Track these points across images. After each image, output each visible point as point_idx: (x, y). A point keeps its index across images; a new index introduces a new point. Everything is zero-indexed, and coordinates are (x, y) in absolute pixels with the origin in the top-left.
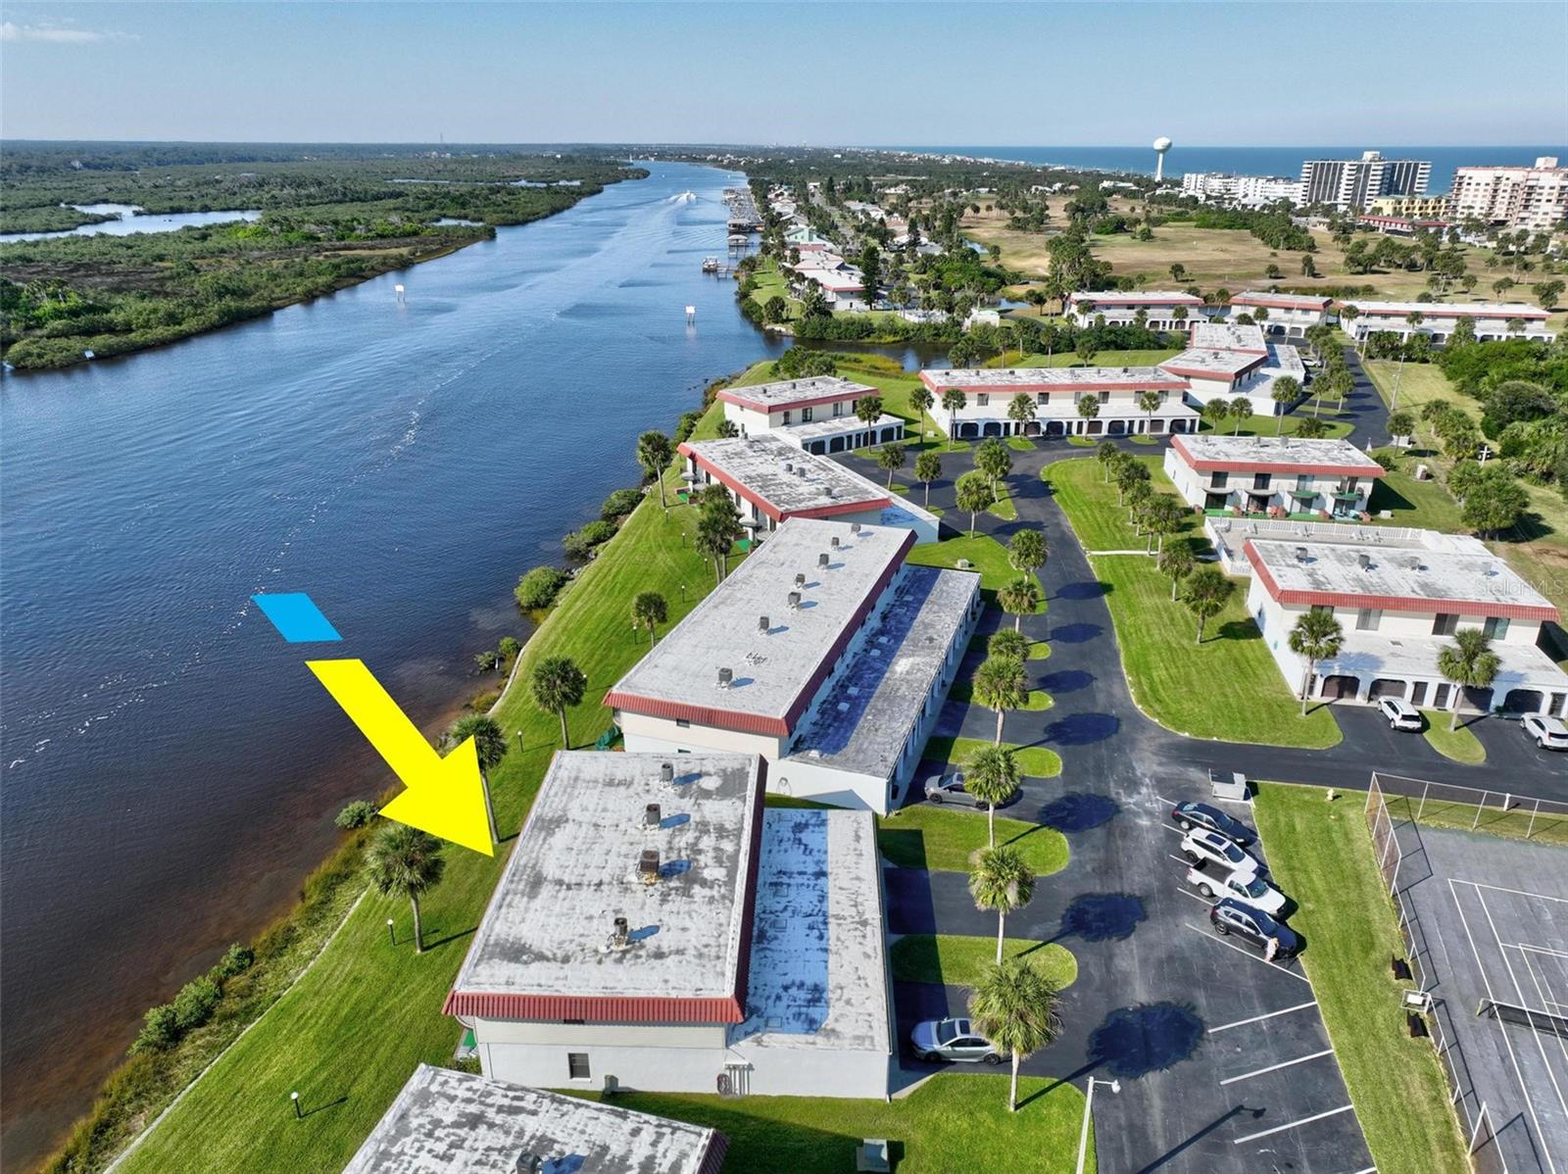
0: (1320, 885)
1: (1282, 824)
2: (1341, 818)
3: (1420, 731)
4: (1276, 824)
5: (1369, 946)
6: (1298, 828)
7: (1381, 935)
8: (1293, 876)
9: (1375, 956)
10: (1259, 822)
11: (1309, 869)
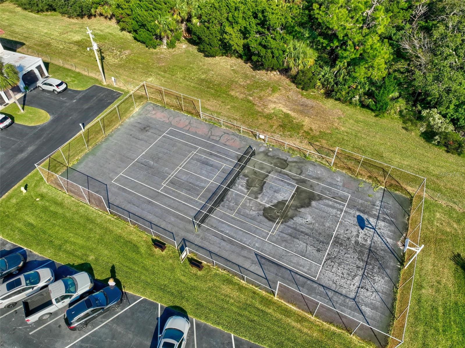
0: (80, 241)
1: (24, 228)
2: (42, 196)
3: (13, 122)
4: (21, 231)
5: (135, 248)
6: (32, 221)
7: (131, 237)
8: (65, 251)
9: (143, 250)
10: (12, 239)
11: (66, 239)
